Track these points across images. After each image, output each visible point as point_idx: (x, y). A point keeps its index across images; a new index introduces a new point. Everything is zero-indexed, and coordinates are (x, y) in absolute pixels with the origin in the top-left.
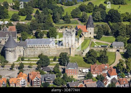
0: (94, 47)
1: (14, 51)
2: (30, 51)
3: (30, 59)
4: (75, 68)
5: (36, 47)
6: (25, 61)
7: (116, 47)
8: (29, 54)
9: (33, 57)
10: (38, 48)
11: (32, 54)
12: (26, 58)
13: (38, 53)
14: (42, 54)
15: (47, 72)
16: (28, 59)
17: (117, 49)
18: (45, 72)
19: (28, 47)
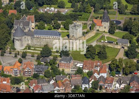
0: (101, 42)
1: (20, 40)
2: (37, 41)
3: (36, 49)
4: (67, 62)
5: (42, 37)
6: (31, 50)
7: (121, 44)
8: (35, 43)
9: (39, 46)
10: (44, 38)
11: (39, 44)
12: (33, 47)
13: (43, 43)
14: (47, 45)
15: (44, 63)
16: (34, 48)
17: (122, 46)
18: (41, 62)
19: (35, 37)
